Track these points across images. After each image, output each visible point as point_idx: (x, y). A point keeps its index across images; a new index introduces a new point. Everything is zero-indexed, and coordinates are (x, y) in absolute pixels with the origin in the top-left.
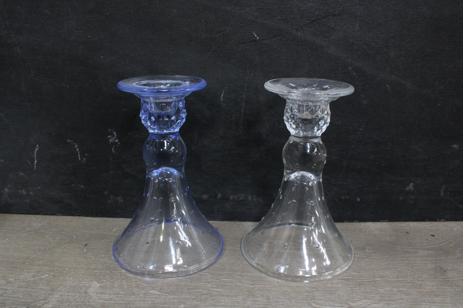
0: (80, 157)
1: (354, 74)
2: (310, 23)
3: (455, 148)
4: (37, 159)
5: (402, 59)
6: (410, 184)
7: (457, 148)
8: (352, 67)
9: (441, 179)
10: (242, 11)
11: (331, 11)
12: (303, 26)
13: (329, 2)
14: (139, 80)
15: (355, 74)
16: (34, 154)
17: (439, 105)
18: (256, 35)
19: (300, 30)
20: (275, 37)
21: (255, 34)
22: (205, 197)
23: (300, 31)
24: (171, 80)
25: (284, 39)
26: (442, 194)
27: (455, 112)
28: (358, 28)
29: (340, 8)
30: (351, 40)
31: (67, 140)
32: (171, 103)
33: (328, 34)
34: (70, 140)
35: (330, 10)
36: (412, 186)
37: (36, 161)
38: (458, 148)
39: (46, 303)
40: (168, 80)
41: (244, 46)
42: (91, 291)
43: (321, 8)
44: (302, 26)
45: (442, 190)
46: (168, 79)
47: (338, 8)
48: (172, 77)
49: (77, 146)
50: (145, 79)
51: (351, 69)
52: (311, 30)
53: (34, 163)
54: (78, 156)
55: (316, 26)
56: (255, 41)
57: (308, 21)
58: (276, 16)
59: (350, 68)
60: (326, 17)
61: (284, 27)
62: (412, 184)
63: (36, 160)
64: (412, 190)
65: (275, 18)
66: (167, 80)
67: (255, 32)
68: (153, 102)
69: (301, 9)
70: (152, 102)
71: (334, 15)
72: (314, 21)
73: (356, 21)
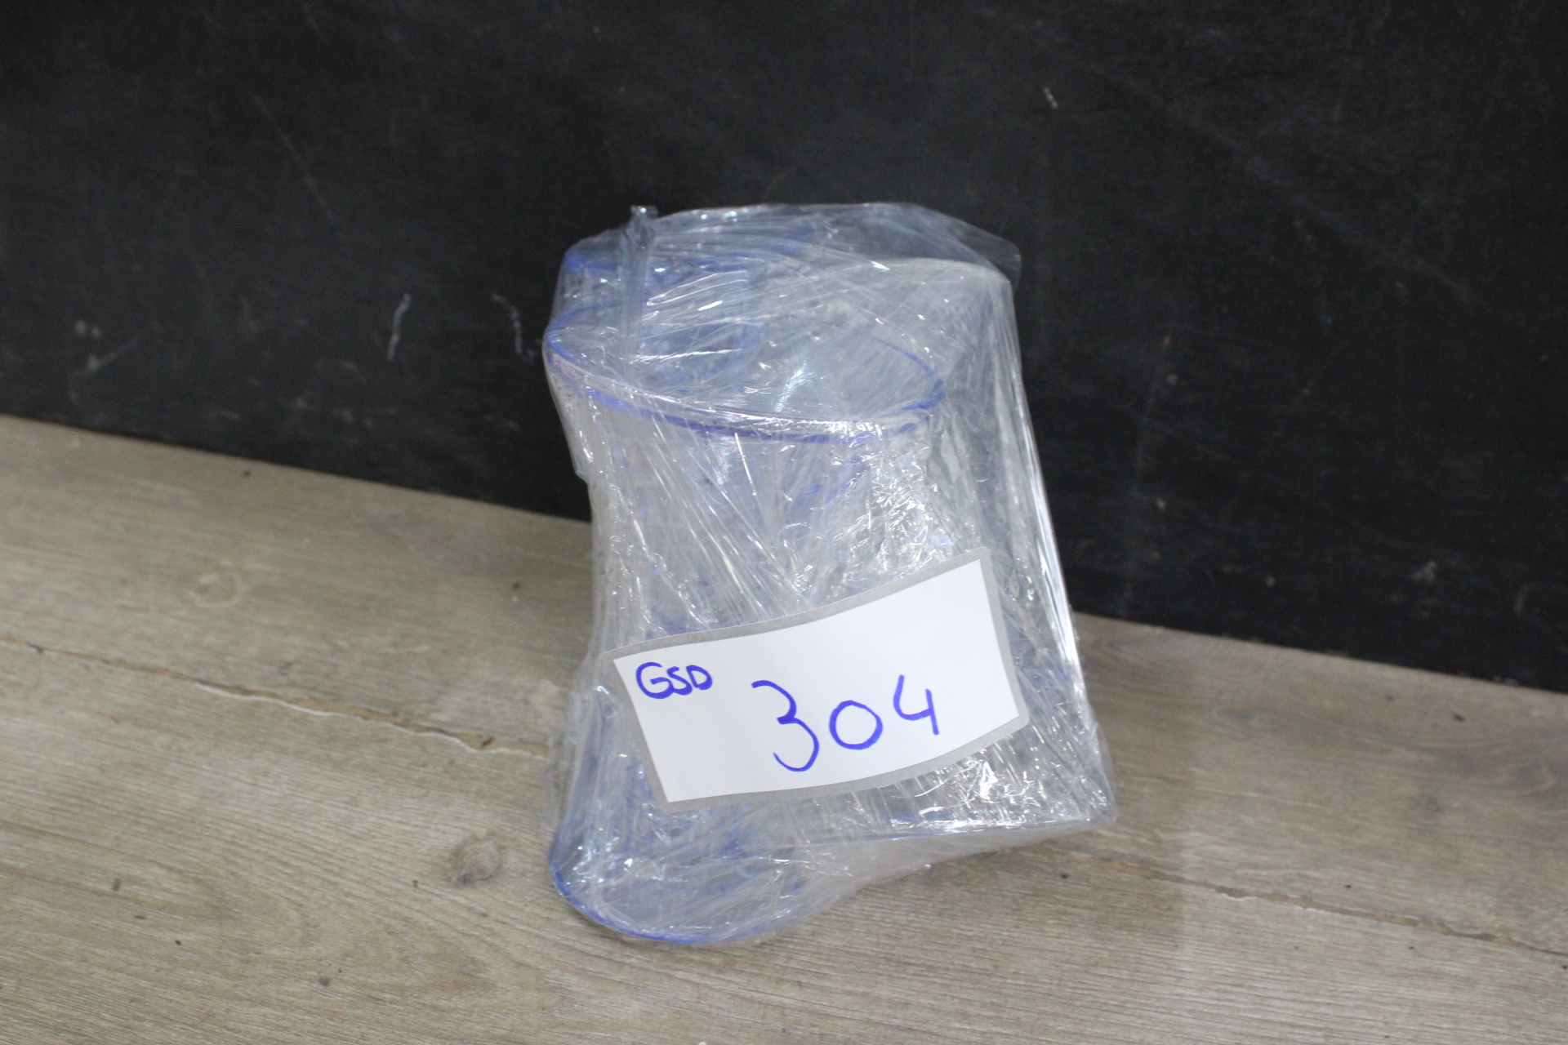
0: (521, 345)
2: (1206, 84)
4: (399, 333)
5: (1454, 216)
6: (1428, 563)
8: (1306, 220)
9: (1523, 566)
10: (1022, 26)
11: (1270, 60)
13: (1268, 36)
15: (1312, 240)
16: (394, 317)
18: (1052, 95)
19: (1176, 100)
20: (1103, 108)
21: (1051, 92)
23: (1174, 103)
25: (1126, 117)
29: (1296, 54)
30: (1313, 144)
31: (492, 295)
33: (1251, 121)
34: (502, 297)
35: (1269, 56)
36: (1434, 570)
37: (394, 338)
39: (434, 711)
42: (538, 700)
45: (1522, 596)
47: (1291, 53)
49: (518, 314)
51: (1300, 226)
52: (1205, 103)
53: (389, 340)
54: (516, 341)
56: (1046, 111)
57: (1199, 80)
58: (1113, 54)
59: (1299, 222)
60: (1252, 73)
62: (1432, 564)
63: (395, 334)
64: (1429, 580)
65: (1111, 58)
67: (1049, 88)
69: (1187, 43)
71: (1277, 73)
72: (1217, 80)
73: (1337, 97)
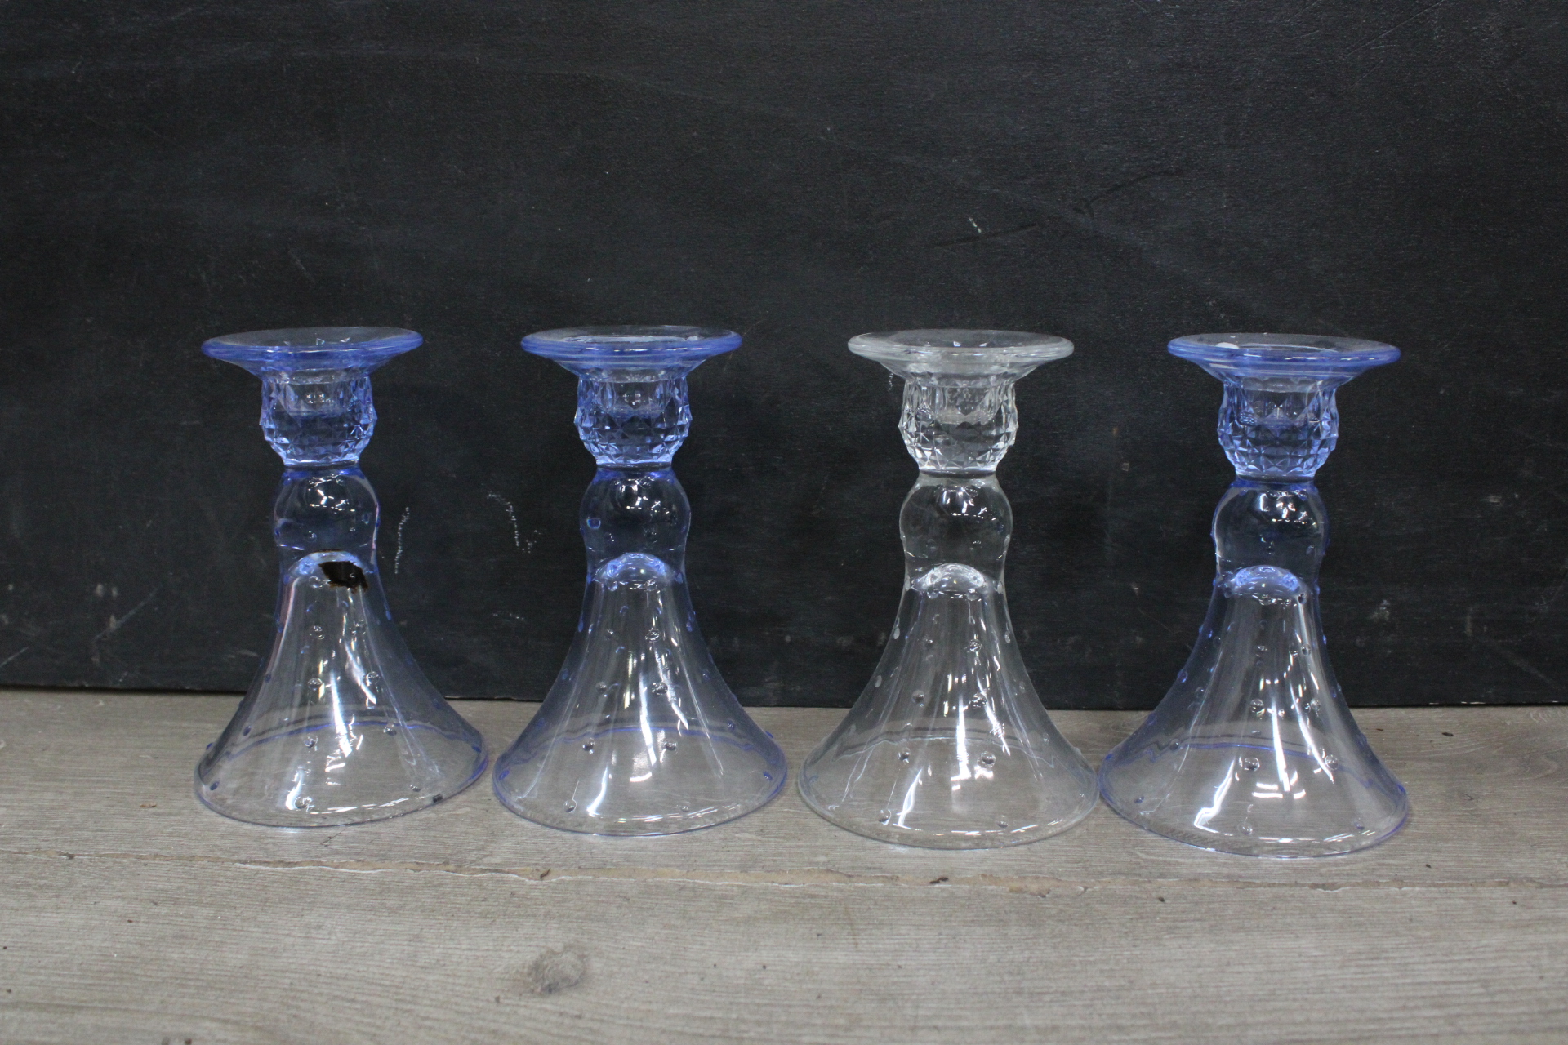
0: (519, 538)
1: (1222, 316)
2: (1108, 192)
3: (1493, 503)
4: (403, 545)
5: (1341, 275)
6: (1382, 602)
7: (1498, 504)
8: (1217, 300)
9: (1464, 589)
10: (940, 166)
11: (1158, 162)
12: (1092, 201)
13: (1153, 142)
14: (572, 334)
15: (1225, 317)
16: (397, 531)
17: (1442, 392)
18: (976, 223)
19: (1085, 211)
20: (1022, 227)
21: (974, 220)
22: (845, 641)
23: (1083, 213)
24: (653, 335)
25: (1044, 233)
26: (1468, 630)
27: (1486, 408)
28: (1226, 204)
29: (1180, 155)
30: (1209, 231)
31: (487, 494)
32: (654, 386)
33: (1153, 219)
34: (496, 494)
35: (1157, 160)
36: (1388, 608)
37: (400, 551)
38: (1501, 505)
39: (486, 856)
40: (644, 336)
41: (946, 251)
43: (1134, 155)
44: (1089, 199)
45: (1469, 618)
46: (645, 333)
47: (1176, 154)
48: (655, 328)
49: (514, 509)
50: (586, 332)
51: (1214, 304)
52: (1111, 209)
53: (395, 555)
54: (514, 535)
55: (1123, 200)
56: (974, 237)
57: (1102, 189)
58: (1023, 178)
59: (1210, 303)
60: (1146, 177)
61: (1044, 203)
62: (1385, 602)
63: (400, 547)
64: (1387, 618)
65: (1021, 182)
66: (643, 334)
67: (972, 217)
68: (611, 384)
69: (1085, 159)
70: (608, 385)
71: (1167, 173)
72: (1117, 187)
73: (1223, 186)
